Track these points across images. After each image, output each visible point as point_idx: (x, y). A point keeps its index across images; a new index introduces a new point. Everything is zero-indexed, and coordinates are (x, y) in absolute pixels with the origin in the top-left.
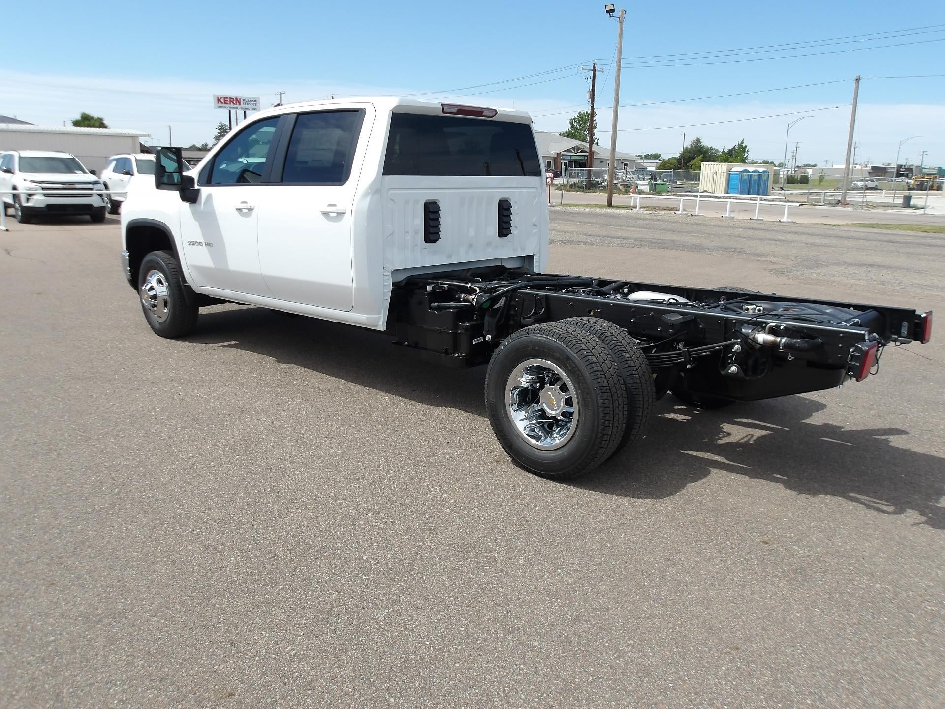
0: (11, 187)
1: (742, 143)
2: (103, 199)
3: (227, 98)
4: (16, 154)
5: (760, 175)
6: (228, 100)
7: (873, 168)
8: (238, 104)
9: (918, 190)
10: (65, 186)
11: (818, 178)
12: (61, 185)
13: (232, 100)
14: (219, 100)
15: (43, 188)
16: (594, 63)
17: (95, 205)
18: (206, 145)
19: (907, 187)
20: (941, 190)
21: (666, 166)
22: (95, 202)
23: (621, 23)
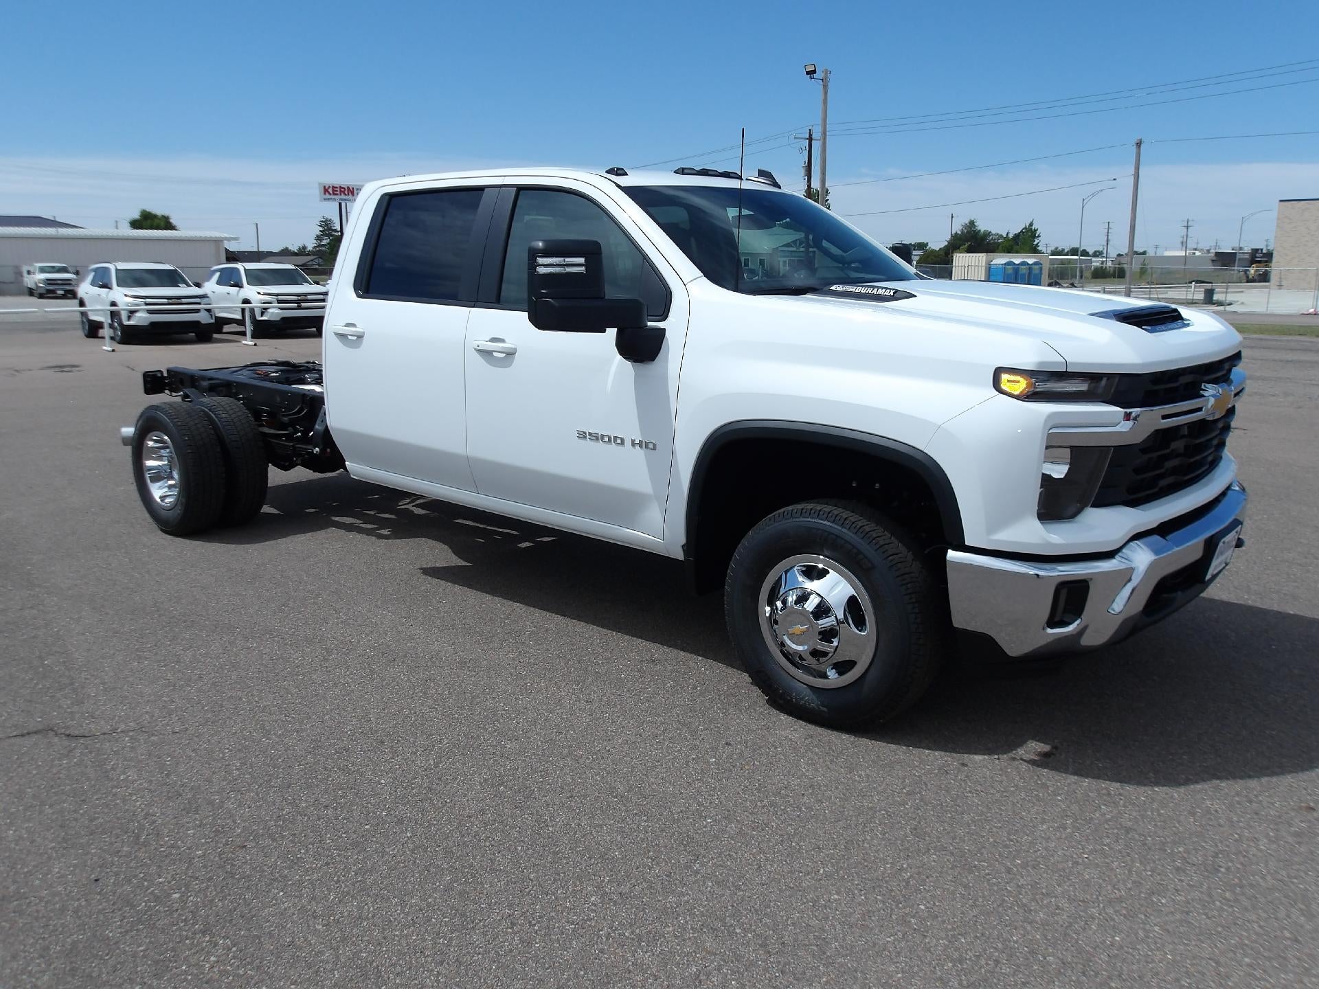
0: (109, 304)
1: (1031, 224)
2: (211, 315)
3: (337, 188)
4: (111, 267)
5: (1030, 267)
6: (338, 189)
7: (1217, 254)
8: (350, 194)
9: (1260, 282)
10: (170, 301)
11: (1139, 270)
12: (166, 300)
13: (342, 190)
14: (326, 190)
15: (147, 304)
16: (810, 130)
17: (203, 322)
18: (304, 248)
19: (1245, 278)
20: (1268, 282)
21: (929, 259)
22: (203, 318)
23: (825, 87)
